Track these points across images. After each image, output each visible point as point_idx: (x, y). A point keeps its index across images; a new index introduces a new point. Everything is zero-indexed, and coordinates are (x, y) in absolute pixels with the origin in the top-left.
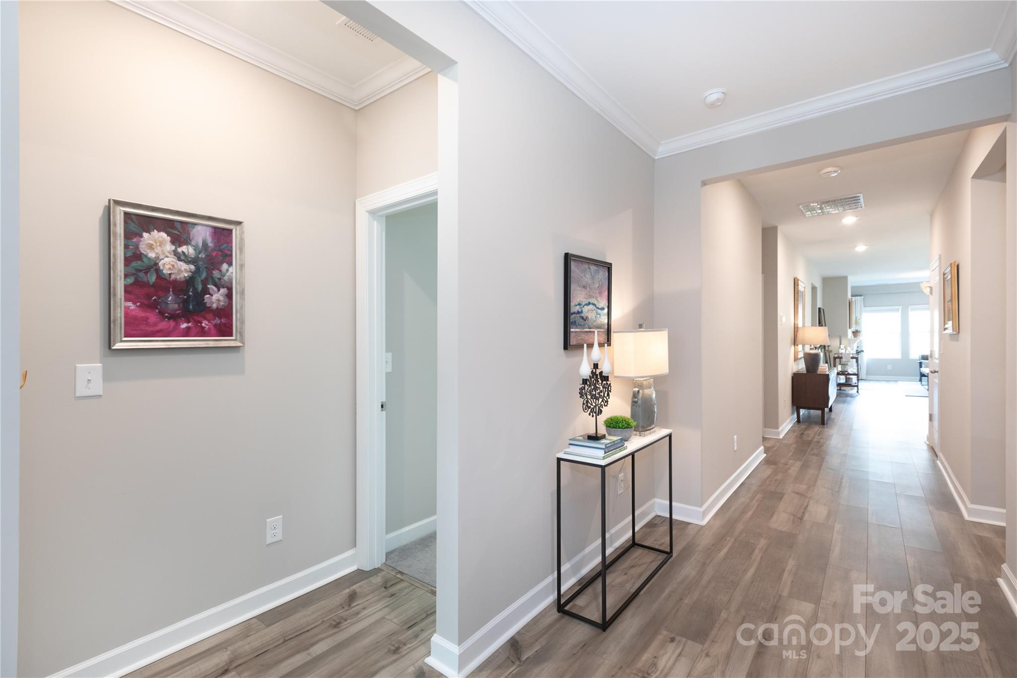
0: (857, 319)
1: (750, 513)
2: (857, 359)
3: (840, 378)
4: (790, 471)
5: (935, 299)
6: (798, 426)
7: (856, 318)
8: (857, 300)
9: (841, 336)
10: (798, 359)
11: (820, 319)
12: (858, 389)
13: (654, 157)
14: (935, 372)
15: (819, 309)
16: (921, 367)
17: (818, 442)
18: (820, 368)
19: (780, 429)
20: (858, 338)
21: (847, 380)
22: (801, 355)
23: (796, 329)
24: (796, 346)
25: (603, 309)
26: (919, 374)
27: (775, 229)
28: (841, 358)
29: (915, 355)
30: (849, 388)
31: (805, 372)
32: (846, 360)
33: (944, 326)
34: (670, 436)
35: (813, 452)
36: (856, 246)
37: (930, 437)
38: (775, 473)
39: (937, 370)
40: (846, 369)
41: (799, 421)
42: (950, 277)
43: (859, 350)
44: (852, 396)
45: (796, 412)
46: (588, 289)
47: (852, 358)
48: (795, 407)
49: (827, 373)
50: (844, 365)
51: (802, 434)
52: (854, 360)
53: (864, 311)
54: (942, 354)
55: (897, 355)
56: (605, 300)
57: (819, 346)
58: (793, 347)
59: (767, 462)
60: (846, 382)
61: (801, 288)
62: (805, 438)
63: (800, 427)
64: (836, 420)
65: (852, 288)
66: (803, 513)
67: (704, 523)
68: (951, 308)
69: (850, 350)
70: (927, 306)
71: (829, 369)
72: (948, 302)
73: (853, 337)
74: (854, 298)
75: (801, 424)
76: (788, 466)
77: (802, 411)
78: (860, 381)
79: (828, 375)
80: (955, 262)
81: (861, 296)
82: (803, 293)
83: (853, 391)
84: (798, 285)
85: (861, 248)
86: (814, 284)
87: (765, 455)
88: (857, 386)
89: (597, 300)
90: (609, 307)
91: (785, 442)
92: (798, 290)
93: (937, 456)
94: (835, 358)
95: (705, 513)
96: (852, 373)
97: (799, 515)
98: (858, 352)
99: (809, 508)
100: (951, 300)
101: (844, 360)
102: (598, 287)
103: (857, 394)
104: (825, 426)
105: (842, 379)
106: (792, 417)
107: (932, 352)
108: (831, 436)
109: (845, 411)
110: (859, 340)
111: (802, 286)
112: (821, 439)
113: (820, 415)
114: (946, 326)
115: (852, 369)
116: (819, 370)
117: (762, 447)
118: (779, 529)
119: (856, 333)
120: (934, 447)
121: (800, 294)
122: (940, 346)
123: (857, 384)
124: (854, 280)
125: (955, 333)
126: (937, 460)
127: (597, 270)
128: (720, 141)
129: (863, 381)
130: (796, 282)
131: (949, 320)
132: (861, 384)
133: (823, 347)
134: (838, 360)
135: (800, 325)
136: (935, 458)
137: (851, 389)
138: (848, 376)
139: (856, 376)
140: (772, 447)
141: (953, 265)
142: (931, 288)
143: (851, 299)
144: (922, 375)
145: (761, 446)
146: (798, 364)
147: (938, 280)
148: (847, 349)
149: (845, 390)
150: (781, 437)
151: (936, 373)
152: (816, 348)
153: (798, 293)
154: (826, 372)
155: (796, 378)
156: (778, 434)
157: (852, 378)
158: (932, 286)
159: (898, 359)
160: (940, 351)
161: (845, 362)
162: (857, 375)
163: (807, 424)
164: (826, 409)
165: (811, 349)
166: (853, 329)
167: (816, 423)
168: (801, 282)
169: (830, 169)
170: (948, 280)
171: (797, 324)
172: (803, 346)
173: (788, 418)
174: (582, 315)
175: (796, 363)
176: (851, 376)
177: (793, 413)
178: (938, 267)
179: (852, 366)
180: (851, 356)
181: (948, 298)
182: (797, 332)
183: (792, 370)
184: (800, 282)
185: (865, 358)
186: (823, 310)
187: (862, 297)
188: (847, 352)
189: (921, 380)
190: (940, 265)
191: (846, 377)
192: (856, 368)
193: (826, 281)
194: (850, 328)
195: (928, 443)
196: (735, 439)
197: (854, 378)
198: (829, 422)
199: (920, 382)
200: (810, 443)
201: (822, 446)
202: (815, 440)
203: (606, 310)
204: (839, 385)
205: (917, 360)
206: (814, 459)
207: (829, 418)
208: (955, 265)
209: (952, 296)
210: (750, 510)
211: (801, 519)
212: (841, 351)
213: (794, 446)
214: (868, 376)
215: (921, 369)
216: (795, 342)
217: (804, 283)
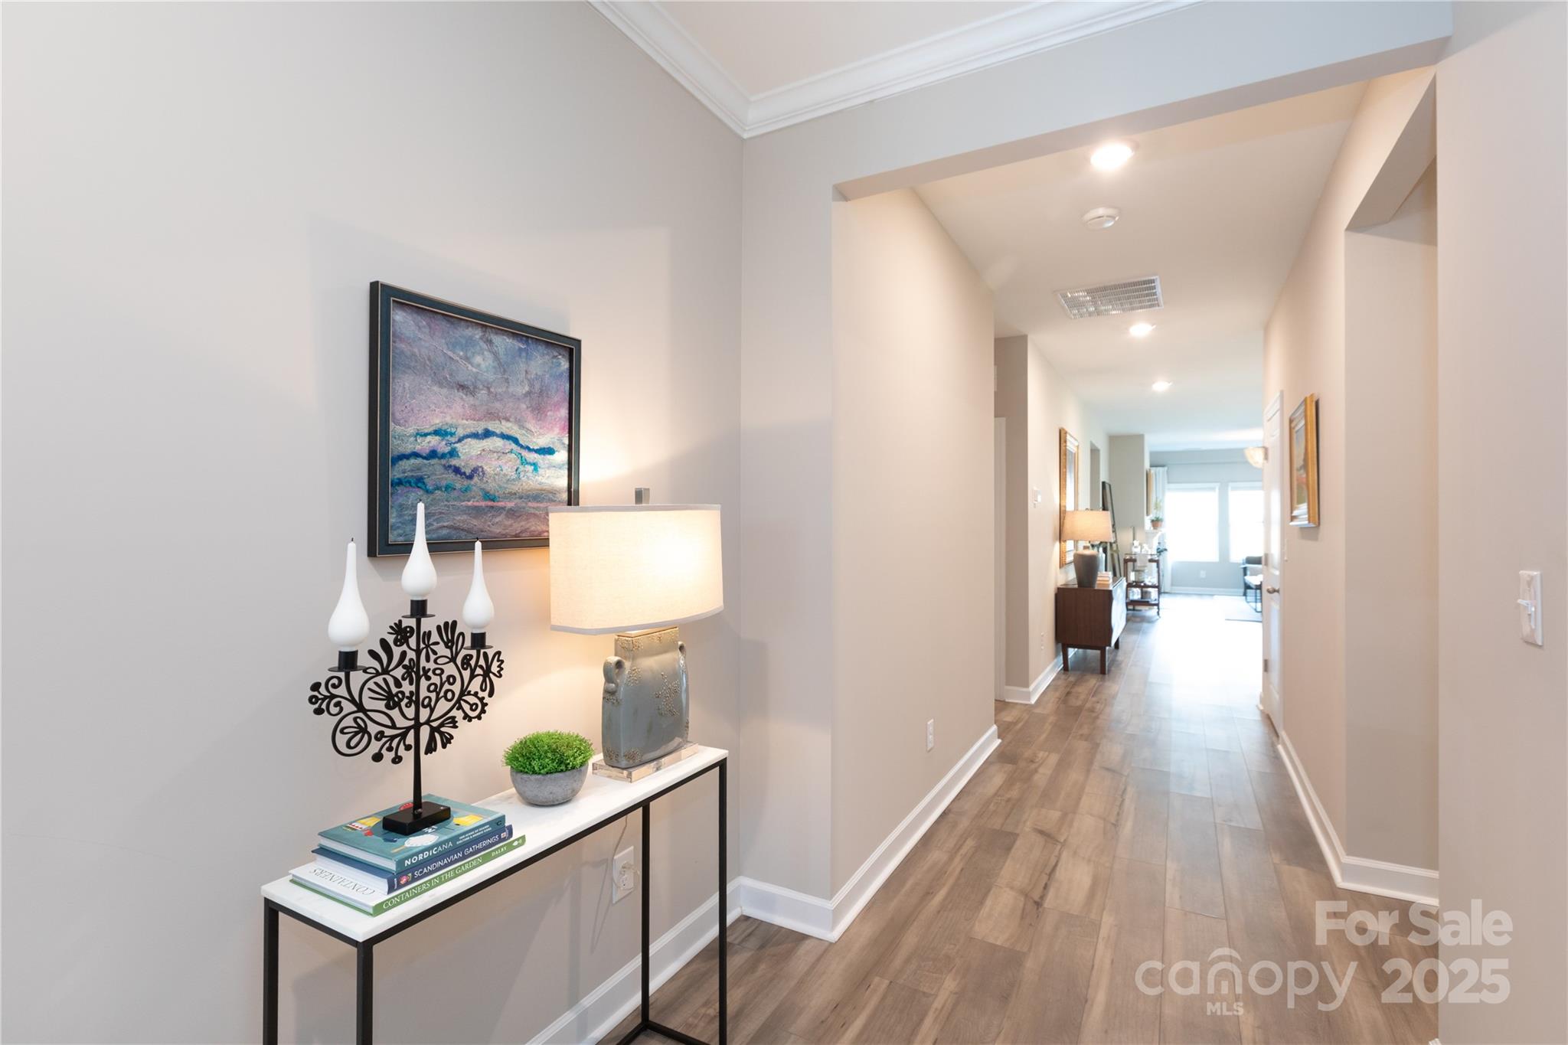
0: (1158, 500)
1: (942, 894)
2: (1157, 562)
3: (1133, 592)
4: (1036, 777)
5: (1274, 470)
6: (1063, 677)
7: (1157, 498)
8: (1159, 472)
9: (1135, 527)
10: (1066, 564)
11: (1105, 498)
12: (1158, 609)
13: (739, 132)
14: (1275, 591)
15: (1104, 483)
16: (1245, 574)
17: (1092, 710)
18: (1098, 578)
19: (1031, 688)
20: (1159, 529)
21: (1144, 594)
22: (1070, 558)
23: (1062, 513)
24: (1062, 543)
25: (548, 451)
26: (1242, 585)
27: (1021, 341)
28: (1134, 561)
29: (1238, 556)
30: (1147, 608)
31: (1076, 586)
32: (1143, 565)
33: (1292, 513)
34: (722, 765)
35: (1080, 732)
36: (1154, 383)
37: (1265, 698)
38: (1009, 783)
39: (1277, 588)
40: (1141, 579)
41: (1066, 668)
42: (1303, 423)
43: (1161, 548)
44: (1150, 621)
45: (1061, 653)
46: (482, 393)
47: (1151, 561)
48: (1060, 645)
49: (1111, 588)
50: (1138, 571)
51: (1068, 693)
52: (1154, 565)
53: (1169, 489)
54: (1287, 561)
55: (1212, 556)
56: (557, 430)
57: (1099, 542)
58: (1058, 543)
59: (1002, 756)
60: (1142, 598)
61: (1071, 446)
62: (1075, 702)
63: (1066, 680)
64: (1123, 665)
65: (1152, 454)
66: (1046, 887)
67: (833, 935)
68: (1304, 480)
69: (1147, 549)
70: (1259, 484)
71: (1114, 581)
72: (1298, 470)
73: (1152, 528)
74: (1153, 470)
75: (1069, 673)
76: (1033, 766)
77: (1071, 652)
78: (1162, 596)
79: (1110, 592)
80: (1312, 395)
81: (1163, 466)
82: (1075, 456)
83: (1151, 612)
84: (1065, 442)
85: (1161, 386)
86: (1094, 442)
87: (1000, 741)
88: (1157, 605)
89: (522, 427)
90: (573, 449)
91: (1038, 711)
92: (1066, 449)
93: (1277, 735)
94: (1126, 561)
95: (837, 913)
96: (1150, 584)
97: (1036, 896)
98: (1160, 552)
99: (1060, 874)
100: (1305, 466)
101: (1138, 564)
102: (529, 393)
103: (1158, 617)
104: (1107, 676)
105: (1136, 594)
106: (1056, 660)
107: (1266, 556)
108: (1114, 697)
109: (1138, 647)
110: (1159, 534)
111: (1072, 444)
112: (1098, 702)
113: (1099, 656)
114: (1295, 513)
115: (1149, 578)
116: (1098, 582)
117: (994, 728)
118: (991, 940)
119: (1156, 523)
120: (1271, 717)
121: (1069, 457)
122: (1282, 545)
123: (1156, 602)
124: (1155, 442)
125: (1312, 525)
126: (1279, 744)
127: (520, 349)
128: (868, 98)
129: (1166, 595)
130: (1062, 436)
131: (1300, 502)
132: (1164, 601)
133: (1105, 546)
134: (1130, 564)
135: (1070, 506)
136: (1275, 738)
137: (1150, 609)
138: (1145, 589)
139: (1157, 589)
140: (1015, 723)
141: (1308, 402)
142: (1266, 450)
143: (1150, 470)
144: (1247, 587)
145: (990, 727)
146: (1066, 573)
147: (1278, 435)
148: (1143, 548)
149: (1140, 610)
150: (1033, 701)
151: (1276, 594)
152: (1093, 546)
153: (1065, 455)
154: (1108, 585)
155: (1062, 596)
156: (1028, 695)
157: (1150, 593)
158: (1267, 445)
159: (1213, 563)
160: (1282, 554)
161: (1141, 567)
162: (1158, 587)
163: (1078, 673)
164: (1107, 648)
165: (1086, 548)
166: (1152, 516)
167: (1092, 671)
168: (1070, 435)
169: (1101, 211)
170: (1297, 432)
171: (1065, 507)
172: (1076, 542)
173: (1048, 665)
174: (454, 462)
175: (1063, 570)
176: (1150, 589)
177: (1057, 655)
178: (1278, 414)
179: (1150, 574)
180: (1149, 557)
181: (1299, 461)
182: (1064, 519)
183: (1056, 583)
184: (1068, 437)
185: (1169, 561)
186: (1110, 486)
187: (1166, 468)
188: (1143, 552)
189: (1245, 594)
190: (1282, 409)
191: (1142, 590)
192: (1156, 575)
193: (1114, 440)
194: (1148, 514)
195: (1262, 708)
196: (931, 729)
197: (1154, 592)
198: (1113, 669)
199: (1244, 597)
200: (1077, 712)
201: (1097, 718)
202: (1088, 705)
203: (562, 456)
204: (1131, 604)
205: (1240, 564)
206: (1081, 746)
207: (1113, 661)
208: (1312, 401)
209: (1306, 460)
210: (944, 885)
211: (1038, 904)
212: (1135, 550)
213: (1052, 719)
214: (1174, 588)
215: (1246, 577)
216: (1061, 537)
217: (1076, 440)
